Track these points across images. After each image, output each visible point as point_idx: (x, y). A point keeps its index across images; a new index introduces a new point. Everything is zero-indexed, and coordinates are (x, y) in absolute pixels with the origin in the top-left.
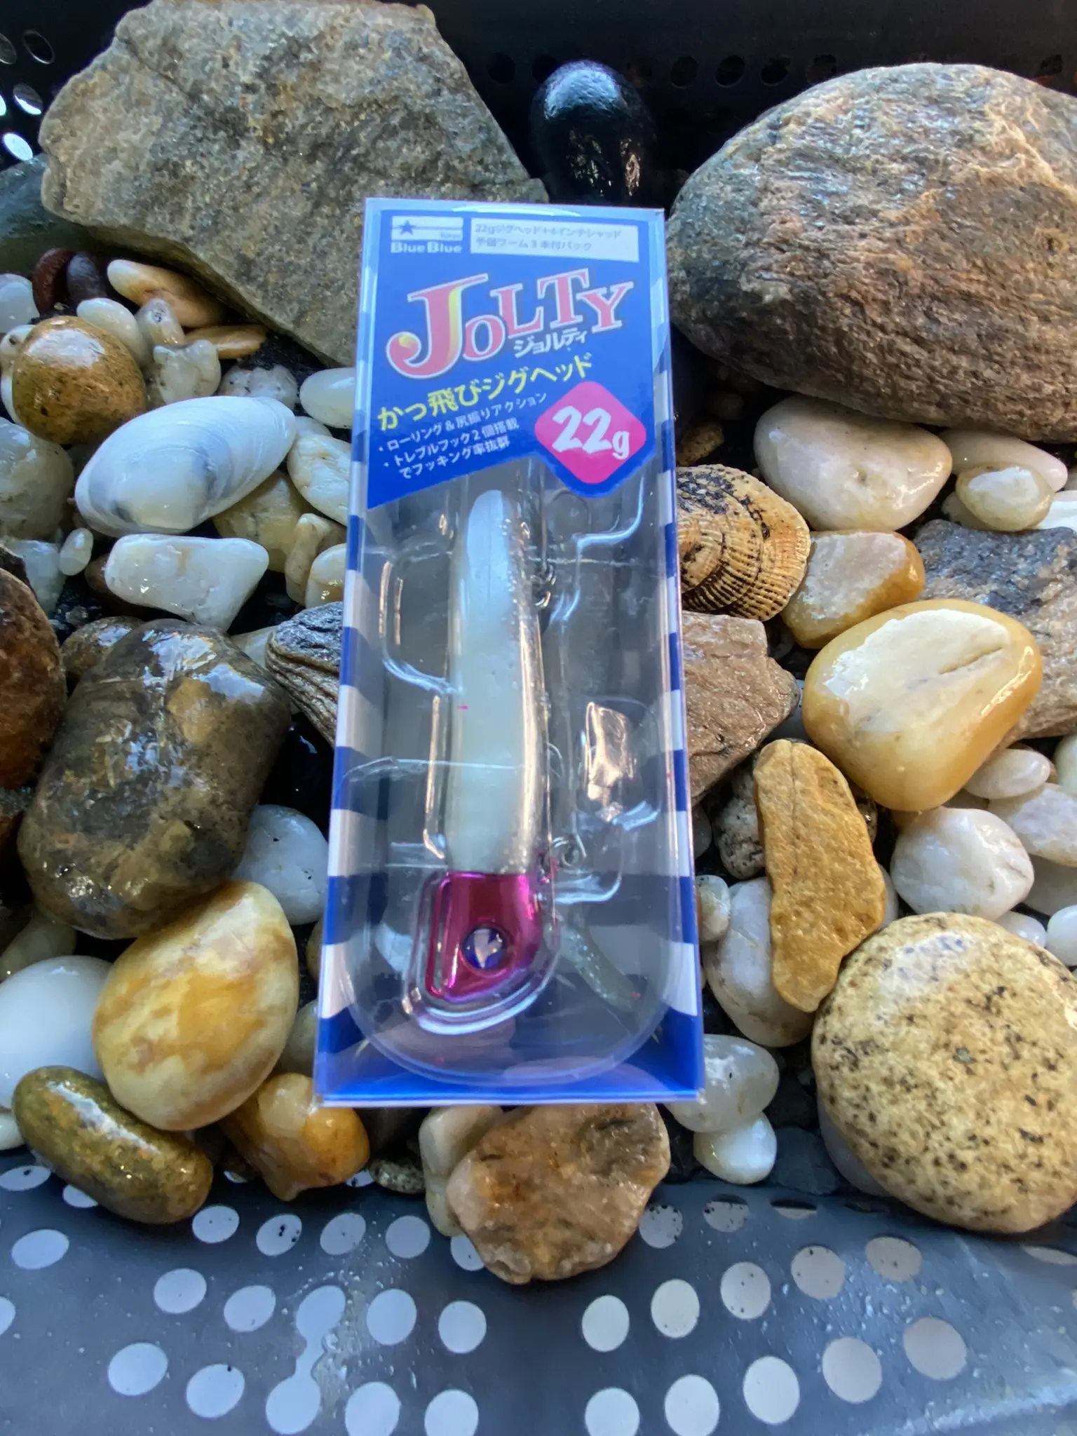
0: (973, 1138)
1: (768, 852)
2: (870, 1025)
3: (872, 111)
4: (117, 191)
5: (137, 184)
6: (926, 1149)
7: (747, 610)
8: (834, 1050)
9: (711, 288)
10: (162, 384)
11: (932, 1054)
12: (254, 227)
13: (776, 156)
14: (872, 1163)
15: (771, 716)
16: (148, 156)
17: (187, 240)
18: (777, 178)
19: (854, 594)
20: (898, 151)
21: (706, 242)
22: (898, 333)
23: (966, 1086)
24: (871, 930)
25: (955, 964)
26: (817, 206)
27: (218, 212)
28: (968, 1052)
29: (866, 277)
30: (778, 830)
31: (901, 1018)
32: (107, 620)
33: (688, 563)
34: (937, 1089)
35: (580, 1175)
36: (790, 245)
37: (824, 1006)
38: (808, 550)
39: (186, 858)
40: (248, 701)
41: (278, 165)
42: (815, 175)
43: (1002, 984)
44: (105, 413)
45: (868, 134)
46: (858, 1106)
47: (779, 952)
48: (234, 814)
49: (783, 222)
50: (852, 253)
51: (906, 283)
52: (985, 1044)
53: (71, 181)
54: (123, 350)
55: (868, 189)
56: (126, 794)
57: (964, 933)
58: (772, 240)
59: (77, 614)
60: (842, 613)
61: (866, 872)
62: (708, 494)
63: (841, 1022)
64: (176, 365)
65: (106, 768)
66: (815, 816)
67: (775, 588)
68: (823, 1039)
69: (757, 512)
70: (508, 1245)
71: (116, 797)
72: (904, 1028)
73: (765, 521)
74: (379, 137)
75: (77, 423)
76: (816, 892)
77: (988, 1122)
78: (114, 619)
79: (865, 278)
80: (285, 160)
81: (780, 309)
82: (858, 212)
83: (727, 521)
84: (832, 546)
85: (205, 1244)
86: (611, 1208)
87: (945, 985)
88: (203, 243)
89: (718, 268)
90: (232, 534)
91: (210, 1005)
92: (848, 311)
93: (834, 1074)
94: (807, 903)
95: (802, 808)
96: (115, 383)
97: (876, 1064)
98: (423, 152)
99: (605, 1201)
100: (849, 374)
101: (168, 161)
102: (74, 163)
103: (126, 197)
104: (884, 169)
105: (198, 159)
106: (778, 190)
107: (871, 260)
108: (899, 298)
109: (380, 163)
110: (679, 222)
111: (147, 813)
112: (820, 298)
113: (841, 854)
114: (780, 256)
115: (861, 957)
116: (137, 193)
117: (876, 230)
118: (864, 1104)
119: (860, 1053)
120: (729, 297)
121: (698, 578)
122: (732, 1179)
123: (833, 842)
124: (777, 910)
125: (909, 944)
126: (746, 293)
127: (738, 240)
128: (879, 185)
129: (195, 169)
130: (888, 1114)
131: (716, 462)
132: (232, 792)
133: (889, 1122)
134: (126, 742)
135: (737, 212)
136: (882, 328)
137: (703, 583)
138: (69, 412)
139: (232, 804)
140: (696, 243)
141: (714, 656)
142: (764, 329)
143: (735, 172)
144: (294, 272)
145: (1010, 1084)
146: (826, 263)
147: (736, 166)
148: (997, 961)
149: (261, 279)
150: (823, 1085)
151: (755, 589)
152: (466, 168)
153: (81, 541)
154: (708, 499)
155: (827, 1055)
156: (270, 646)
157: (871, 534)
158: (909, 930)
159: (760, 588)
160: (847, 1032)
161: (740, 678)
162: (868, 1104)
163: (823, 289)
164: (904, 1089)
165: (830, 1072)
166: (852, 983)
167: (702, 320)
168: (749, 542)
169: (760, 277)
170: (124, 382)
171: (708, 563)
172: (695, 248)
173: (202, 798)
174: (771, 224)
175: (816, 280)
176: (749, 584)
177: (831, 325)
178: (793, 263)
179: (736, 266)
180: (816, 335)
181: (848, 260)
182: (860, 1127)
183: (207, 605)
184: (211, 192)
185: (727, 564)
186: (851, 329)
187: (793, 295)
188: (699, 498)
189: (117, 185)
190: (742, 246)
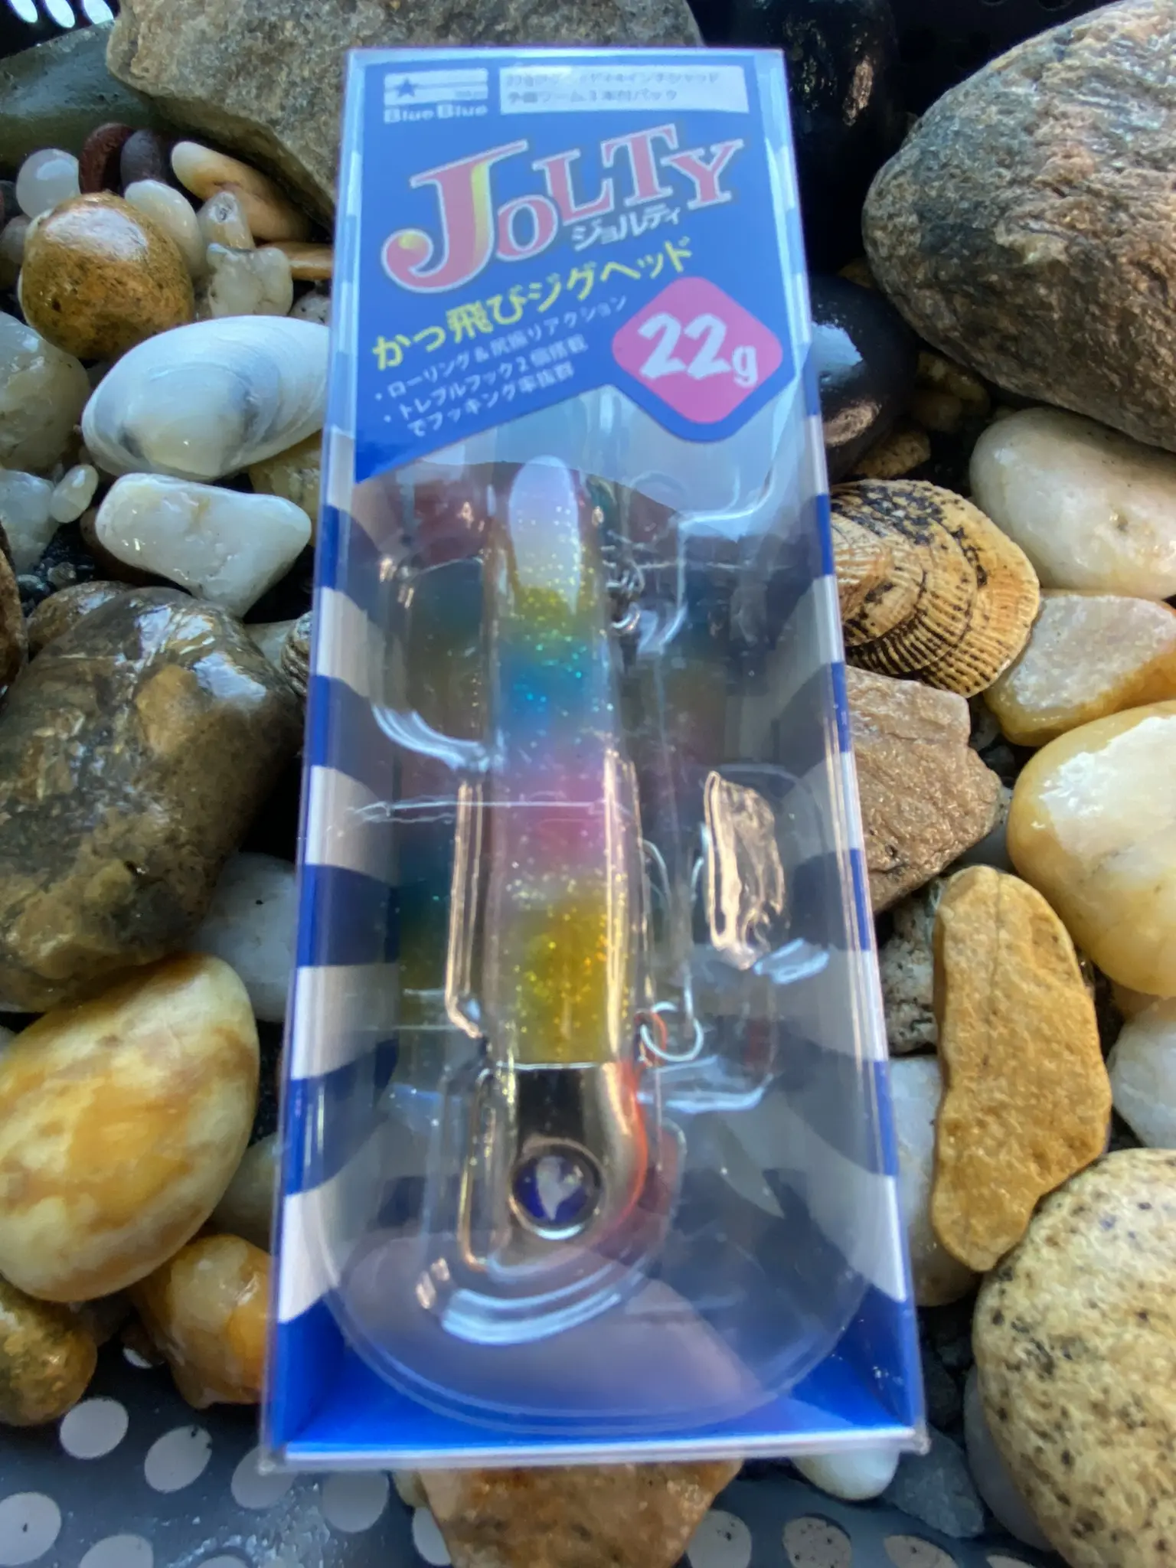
1: (948, 1028)
2: (1077, 1314)
4: (196, 54)
5: (223, 46)
7: (941, 681)
8: (1014, 1339)
9: (952, 239)
10: (214, 295)
13: (1063, 75)
14: (1054, 1522)
15: (966, 831)
16: (240, 11)
17: (274, 122)
18: (1064, 101)
19: (1096, 677)
21: (952, 176)
24: (1084, 1162)
26: (1116, 143)
27: (317, 90)
30: (964, 999)
31: (1126, 1313)
32: (97, 584)
33: (869, 607)
36: (1075, 188)
37: (1003, 1268)
38: (1034, 613)
39: (120, 914)
40: (241, 706)
41: (400, 36)
42: (1115, 103)
44: (135, 320)
46: (1044, 1435)
47: (944, 1180)
48: (199, 863)
49: (1068, 156)
50: (1160, 206)
53: (144, 38)
54: (172, 245)
56: (55, 812)
58: (1048, 178)
59: (62, 571)
60: (1077, 701)
61: (1087, 1077)
62: (907, 517)
63: (1029, 1296)
64: (233, 271)
65: (37, 771)
66: (1024, 986)
67: (984, 656)
68: (997, 1318)
69: (972, 549)
70: (494, 1549)
71: (39, 814)
72: (1134, 1330)
73: (982, 563)
74: (534, 11)
75: (99, 329)
76: (1012, 1095)
78: (106, 584)
80: (410, 30)
81: (1048, 275)
82: (1173, 154)
83: (931, 555)
84: (1070, 609)
85: (73, 1460)
86: (652, 1517)
88: (293, 129)
89: (967, 211)
90: (269, 490)
91: (118, 1131)
92: (1143, 286)
93: (1012, 1377)
94: (996, 1110)
95: (1006, 973)
96: (151, 282)
97: (1083, 1378)
99: (643, 1505)
100: (1129, 376)
101: (263, 21)
102: (151, 15)
103: (208, 63)
105: (303, 20)
106: (1064, 115)
110: (916, 153)
111: (76, 843)
112: (1107, 263)
113: (1055, 1046)
114: (1058, 202)
115: (1067, 1201)
116: (222, 60)
118: (1056, 1435)
119: (1058, 1354)
120: (977, 252)
121: (882, 626)
122: (829, 1489)
123: (1045, 1027)
124: (950, 1113)
125: (1144, 1195)
126: (1002, 247)
127: (1000, 176)
129: (295, 33)
130: (1093, 1459)
131: (921, 479)
132: (199, 830)
133: (1095, 1473)
134: (71, 740)
135: (1003, 139)
137: (887, 635)
138: (88, 311)
139: (199, 846)
140: (939, 178)
141: (895, 735)
142: (1019, 301)
143: (1006, 90)
146: (1123, 216)
147: (1007, 83)
150: (991, 1389)
151: (957, 652)
153: (82, 478)
154: (907, 524)
155: (1003, 1345)
156: (291, 639)
157: (1127, 599)
158: (1145, 1175)
159: (966, 652)
160: (1039, 1317)
161: (928, 772)
162: (1063, 1436)
163: (1114, 252)
164: (1124, 1425)
165: (1004, 1369)
166: (1052, 1241)
167: (933, 283)
168: (958, 587)
169: (1025, 227)
170: (164, 285)
171: (898, 608)
172: (936, 184)
173: (156, 832)
174: (1049, 157)
175: (1105, 238)
176: (950, 645)
177: (1117, 304)
178: (1075, 212)
179: (992, 210)
180: (1093, 315)
181: (1154, 215)
182: (1045, 1468)
183: (221, 577)
184: (312, 63)
185: (925, 614)
186: (1144, 312)
187: (1070, 256)
188: (894, 520)
189: (198, 47)
190: (1005, 184)
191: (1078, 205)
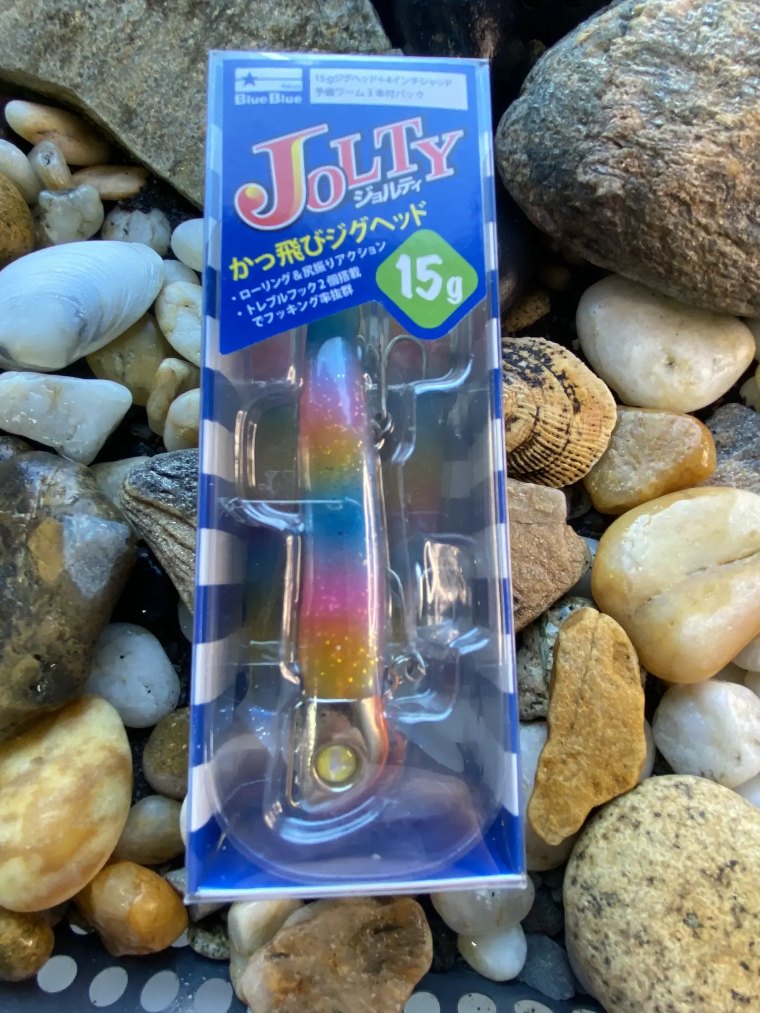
0: (691, 994)
1: (553, 705)
2: (615, 880)
3: (722, 9)
4: (13, 37)
5: (31, 30)
6: (649, 998)
7: (553, 475)
8: (582, 894)
9: (550, 174)
10: (48, 227)
11: (665, 916)
12: (136, 79)
13: (624, 49)
14: (603, 995)
15: (563, 582)
17: (77, 86)
18: (623, 72)
19: (650, 472)
20: (742, 53)
21: (549, 129)
22: (720, 234)
23: (691, 949)
24: (625, 789)
25: (695, 834)
26: (658, 103)
27: (104, 62)
28: (697, 917)
29: (696, 179)
31: (642, 879)
34: (666, 948)
35: (353, 974)
36: (628, 141)
38: (613, 426)
41: (159, 20)
42: (659, 71)
43: (735, 858)
45: (715, 32)
46: (596, 948)
48: (80, 648)
49: (624, 118)
50: (684, 154)
51: (734, 186)
52: (713, 911)
54: (14, 190)
55: (708, 90)
57: (707, 803)
58: (611, 135)
60: (637, 488)
62: (528, 367)
63: (590, 869)
64: (59, 209)
66: (603, 684)
67: (579, 458)
68: (574, 881)
69: (570, 387)
72: (645, 889)
73: (578, 397)
76: (584, 748)
77: (705, 982)
79: (694, 178)
80: (166, 16)
81: (611, 203)
82: (696, 112)
83: (543, 394)
84: (636, 422)
87: (685, 854)
88: (90, 91)
89: (558, 156)
90: (102, 376)
91: (47, 817)
92: (675, 211)
93: (580, 915)
94: (574, 755)
96: (3, 224)
97: (616, 917)
98: (293, 16)
100: (670, 269)
101: (60, 10)
103: (22, 43)
104: (727, 70)
105: (87, 9)
106: (623, 84)
107: (703, 162)
108: (725, 201)
109: (254, 24)
110: (525, 106)
112: (650, 196)
114: (617, 152)
115: (614, 812)
116: (32, 41)
117: (712, 133)
118: (602, 948)
119: (604, 902)
121: (511, 445)
125: (657, 809)
126: (581, 183)
127: (579, 131)
128: (720, 86)
129: (83, 19)
130: (621, 962)
131: (539, 335)
133: (622, 970)
135: (582, 103)
136: (706, 229)
137: (515, 450)
139: (79, 639)
140: (540, 129)
141: (519, 522)
142: (595, 219)
143: (585, 61)
144: (171, 123)
145: (729, 951)
146: (660, 163)
147: (586, 55)
148: (733, 836)
149: (141, 128)
150: (570, 921)
151: (562, 458)
152: (332, 34)
154: (528, 371)
155: (576, 897)
156: (124, 487)
157: (671, 417)
158: (660, 794)
159: (566, 457)
160: (595, 882)
161: (539, 545)
162: (605, 949)
163: (654, 188)
164: (637, 943)
165: (576, 911)
166: (605, 837)
167: (539, 203)
168: (560, 416)
169: (595, 170)
170: (11, 223)
171: (521, 433)
172: (538, 133)
173: (51, 635)
174: (612, 118)
175: (649, 178)
176: (556, 453)
177: (657, 223)
178: (628, 160)
179: (574, 158)
180: (643, 230)
181: (681, 161)
182: (597, 966)
183: (74, 440)
184: (98, 42)
185: (539, 435)
186: (676, 227)
187: (626, 191)
188: (519, 370)
189: (14, 31)
190: (582, 137)
191: (630, 155)
